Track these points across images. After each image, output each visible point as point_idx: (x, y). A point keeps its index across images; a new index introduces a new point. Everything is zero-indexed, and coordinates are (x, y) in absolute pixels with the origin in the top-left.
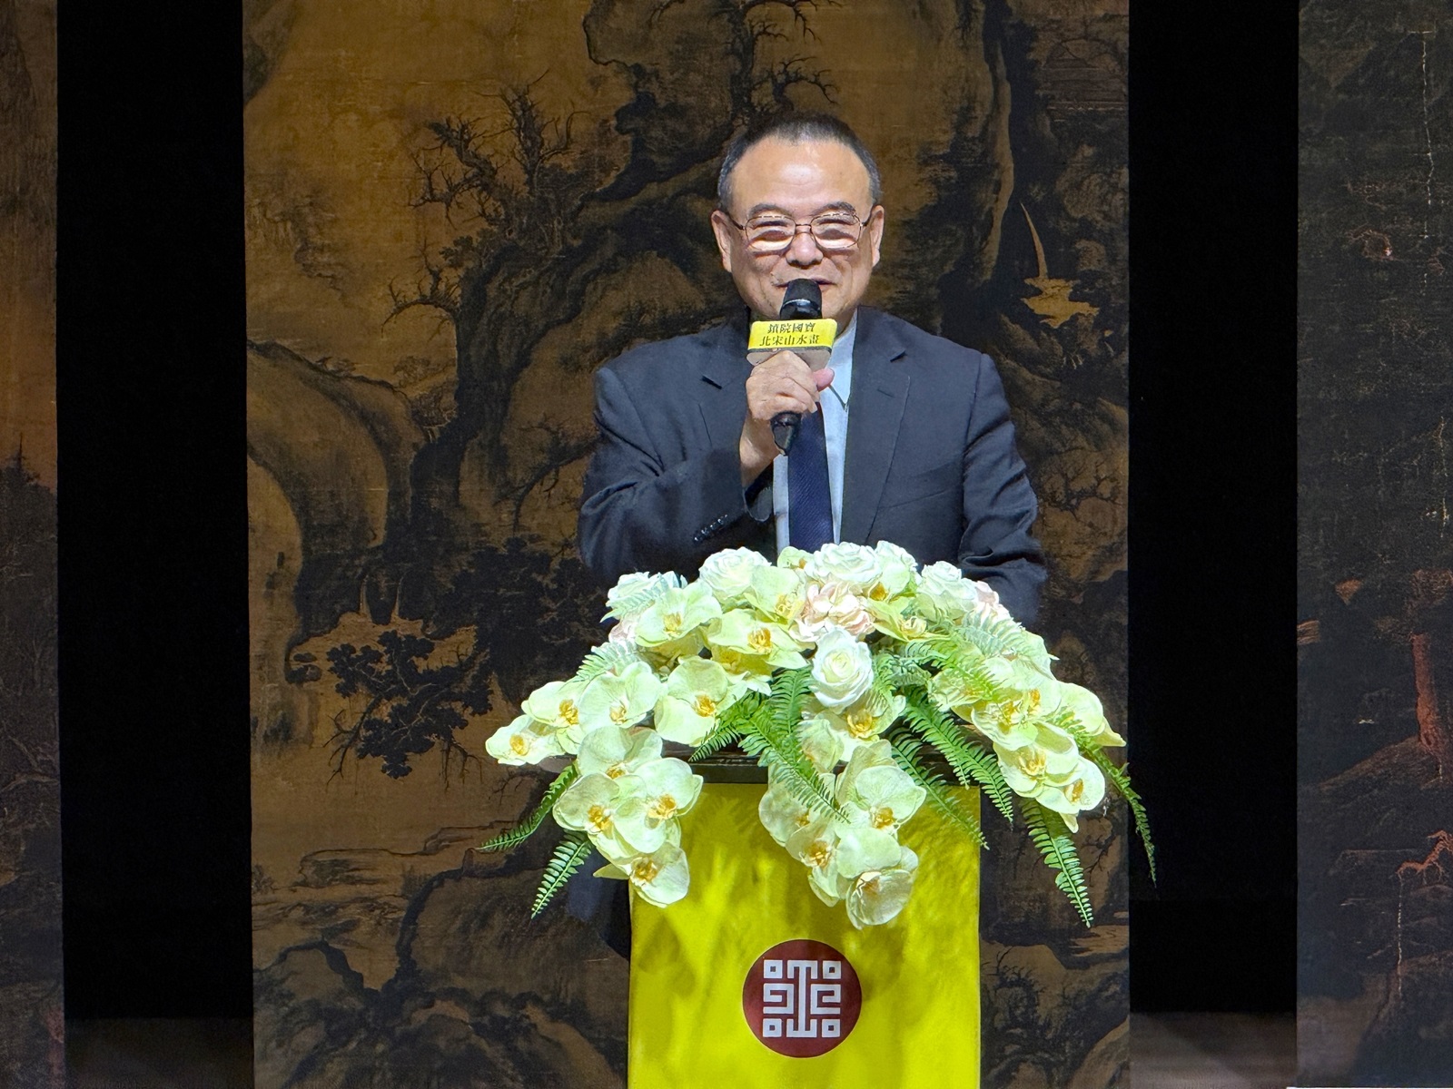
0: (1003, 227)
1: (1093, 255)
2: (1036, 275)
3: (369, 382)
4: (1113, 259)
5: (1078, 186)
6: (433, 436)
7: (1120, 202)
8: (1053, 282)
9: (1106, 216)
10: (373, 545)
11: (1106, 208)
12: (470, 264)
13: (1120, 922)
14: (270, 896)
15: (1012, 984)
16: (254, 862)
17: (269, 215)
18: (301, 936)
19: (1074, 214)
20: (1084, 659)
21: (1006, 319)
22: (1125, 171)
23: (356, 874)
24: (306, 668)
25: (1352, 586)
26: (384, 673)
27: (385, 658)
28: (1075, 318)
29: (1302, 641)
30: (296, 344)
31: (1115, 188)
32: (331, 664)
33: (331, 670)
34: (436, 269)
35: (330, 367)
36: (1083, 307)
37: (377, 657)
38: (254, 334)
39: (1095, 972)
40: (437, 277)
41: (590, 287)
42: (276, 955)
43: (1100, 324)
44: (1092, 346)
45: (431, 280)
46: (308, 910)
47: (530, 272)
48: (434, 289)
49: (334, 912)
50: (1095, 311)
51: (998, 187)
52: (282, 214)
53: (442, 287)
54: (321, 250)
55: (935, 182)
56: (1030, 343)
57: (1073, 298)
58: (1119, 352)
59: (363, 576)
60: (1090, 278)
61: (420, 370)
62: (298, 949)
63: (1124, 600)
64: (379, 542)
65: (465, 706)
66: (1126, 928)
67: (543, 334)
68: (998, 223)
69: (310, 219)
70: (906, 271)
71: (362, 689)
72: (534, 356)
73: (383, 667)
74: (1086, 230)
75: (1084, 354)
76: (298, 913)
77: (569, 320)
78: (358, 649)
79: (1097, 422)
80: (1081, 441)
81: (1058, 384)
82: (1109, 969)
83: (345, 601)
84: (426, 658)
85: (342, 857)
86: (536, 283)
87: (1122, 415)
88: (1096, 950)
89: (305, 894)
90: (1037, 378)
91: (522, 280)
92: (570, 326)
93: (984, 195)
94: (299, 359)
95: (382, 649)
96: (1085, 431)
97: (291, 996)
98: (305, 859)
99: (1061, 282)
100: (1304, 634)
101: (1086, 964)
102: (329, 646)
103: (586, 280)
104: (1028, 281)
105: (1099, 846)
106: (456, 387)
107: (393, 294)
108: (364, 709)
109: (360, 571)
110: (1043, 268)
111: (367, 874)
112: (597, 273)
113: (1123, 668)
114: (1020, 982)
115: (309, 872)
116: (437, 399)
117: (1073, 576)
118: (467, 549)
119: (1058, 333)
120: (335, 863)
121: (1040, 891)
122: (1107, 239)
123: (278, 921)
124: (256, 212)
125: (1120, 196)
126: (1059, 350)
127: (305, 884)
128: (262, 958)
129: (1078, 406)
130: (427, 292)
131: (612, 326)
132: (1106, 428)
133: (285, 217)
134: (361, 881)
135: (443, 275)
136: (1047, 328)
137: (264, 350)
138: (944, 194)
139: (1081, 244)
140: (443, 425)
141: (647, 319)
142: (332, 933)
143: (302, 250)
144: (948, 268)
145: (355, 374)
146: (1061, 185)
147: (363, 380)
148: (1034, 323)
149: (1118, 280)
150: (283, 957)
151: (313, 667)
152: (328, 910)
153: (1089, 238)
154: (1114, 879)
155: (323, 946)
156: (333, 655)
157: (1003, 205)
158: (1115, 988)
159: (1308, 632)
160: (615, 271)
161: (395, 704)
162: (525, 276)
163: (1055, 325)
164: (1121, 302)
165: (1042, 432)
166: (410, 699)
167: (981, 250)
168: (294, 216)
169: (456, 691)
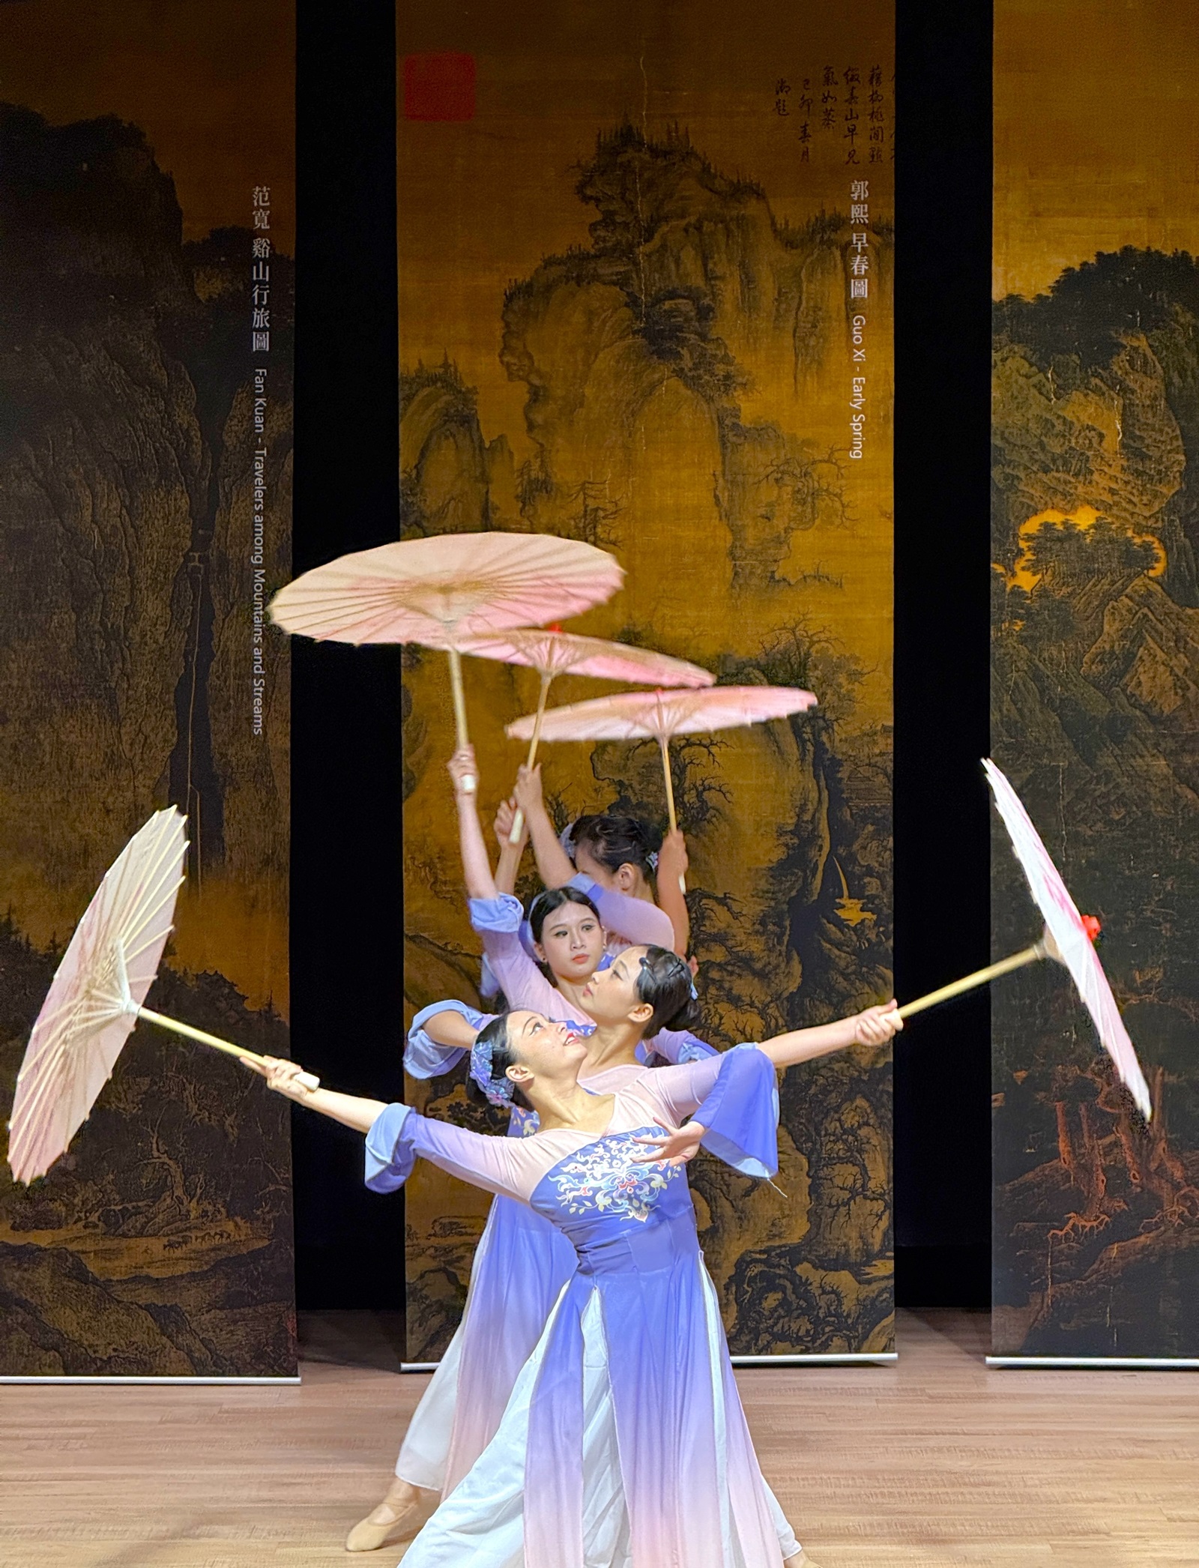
0: (824, 871)
1: (873, 886)
2: (841, 897)
3: (471, 956)
4: (884, 888)
5: (865, 848)
7: (888, 856)
8: (852, 901)
9: (881, 865)
11: (880, 859)
13: (889, 1258)
14: (415, 1242)
15: (829, 1293)
16: (406, 1222)
17: (416, 863)
18: (433, 1264)
19: (863, 863)
20: (869, 1111)
21: (825, 921)
22: (891, 839)
23: (463, 1230)
25: (1023, 1074)
26: (479, 1118)
27: (480, 1110)
28: (863, 921)
29: (994, 1105)
30: (430, 935)
31: (885, 849)
32: (450, 1113)
33: (449, 1116)
35: (449, 948)
36: (868, 915)
37: (475, 1109)
38: (408, 930)
39: (875, 1286)
42: (419, 1273)
43: (877, 924)
44: (873, 937)
46: (436, 1250)
49: (451, 1251)
50: (875, 917)
51: (821, 848)
52: (424, 863)
54: (445, 883)
55: (786, 845)
56: (839, 934)
57: (862, 910)
58: (887, 939)
60: (871, 899)
62: (432, 1271)
63: (891, 1077)
66: (892, 1262)
68: (821, 868)
69: (438, 866)
70: (770, 895)
73: (479, 1115)
74: (869, 872)
75: (868, 940)
76: (432, 1251)
78: (464, 1105)
79: (876, 979)
80: (867, 989)
81: (853, 957)
82: (884, 1284)
83: (458, 1078)
85: (455, 1220)
87: (889, 974)
88: (875, 1274)
89: (434, 1241)
90: (843, 955)
93: (813, 853)
94: (431, 943)
96: (869, 983)
97: (427, 1297)
98: (435, 1221)
99: (856, 901)
100: (996, 1100)
101: (869, 1282)
102: (448, 1103)
104: (837, 900)
105: (877, 1215)
110: (846, 893)
111: (469, 1230)
113: (890, 1116)
114: (833, 1292)
115: (437, 1229)
117: (863, 1065)
119: (855, 929)
120: (450, 1223)
121: (845, 1240)
122: (880, 877)
123: (420, 1255)
124: (409, 862)
125: (888, 852)
126: (855, 938)
127: (435, 1235)
128: (410, 1277)
129: (864, 969)
132: (880, 982)
134: (467, 1234)
136: (848, 927)
137: (412, 939)
138: (791, 852)
139: (867, 880)
142: (450, 1263)
143: (434, 883)
144: (794, 893)
145: (463, 952)
146: (855, 847)
147: (467, 955)
148: (840, 924)
149: (887, 900)
150: (422, 1276)
152: (448, 1251)
153: (871, 876)
154: (885, 1234)
155: (444, 1270)
156: (450, 1108)
157: (823, 859)
158: (886, 1295)
163: (852, 924)
164: (888, 911)
165: (845, 984)
167: (811, 883)
168: (429, 865)
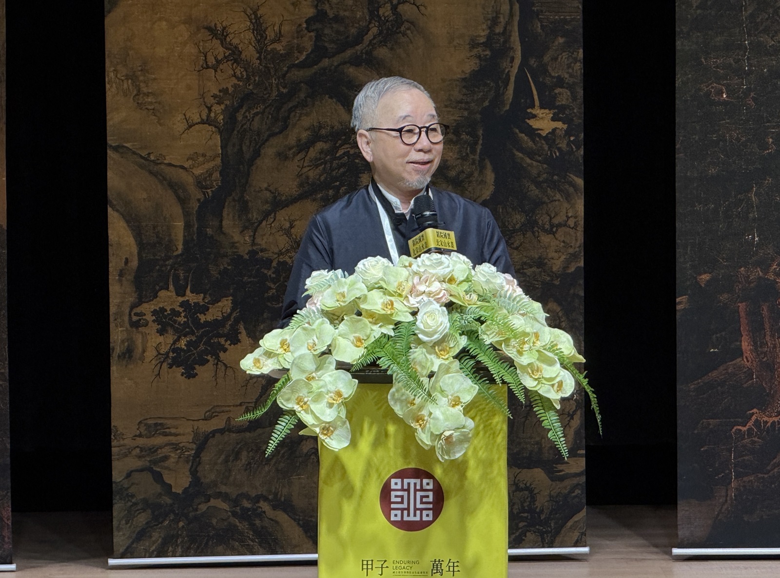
0: (515, 82)
1: (564, 96)
2: (533, 107)
3: (173, 166)
4: (574, 98)
5: (556, 59)
6: (208, 196)
7: (578, 67)
8: (543, 111)
9: (571, 76)
10: (175, 254)
11: (570, 71)
12: (228, 102)
13: (581, 456)
14: (122, 442)
15: (522, 490)
16: (113, 424)
17: (119, 76)
18: (139, 464)
19: (553, 74)
20: (560, 314)
21: (517, 131)
22: (581, 51)
23: (167, 430)
24: (140, 320)
25: (705, 277)
26: (182, 322)
27: (183, 314)
28: (554, 130)
29: (678, 307)
30: (134, 145)
31: (576, 60)
32: (154, 318)
33: (154, 321)
34: (209, 105)
35: (152, 158)
36: (559, 125)
37: (178, 314)
38: (111, 140)
39: (568, 483)
40: (210, 109)
41: (293, 114)
42: (125, 474)
43: (568, 133)
44: (563, 145)
45: (206, 110)
46: (142, 450)
47: (260, 107)
48: (208, 116)
49: (156, 451)
50: (565, 127)
51: (512, 60)
52: (127, 75)
53: (212, 115)
54: (147, 95)
55: (479, 57)
56: (530, 144)
57: (553, 119)
58: (578, 148)
59: (170, 270)
60: (562, 108)
61: (201, 159)
62: (137, 471)
63: (582, 282)
64: (180, 252)
65: (226, 341)
66: (584, 459)
67: (267, 140)
68: (513, 79)
69: (141, 78)
70: (463, 105)
71: (170, 331)
72: (263, 151)
73: (182, 319)
74: (560, 82)
75: (559, 149)
76: (138, 450)
77: (281, 132)
78: (168, 310)
79: (567, 187)
80: (558, 196)
81: (545, 166)
82: (575, 481)
83: (161, 284)
84: (205, 315)
85: (159, 422)
86: (263, 113)
87: (580, 182)
88: (567, 471)
89: (141, 441)
90: (535, 163)
91: (255, 111)
92: (281, 136)
93: (505, 64)
94: (134, 153)
95: (181, 310)
96: (560, 191)
97: (133, 496)
98: (140, 422)
99: (547, 111)
100: (680, 303)
101: (562, 479)
102: (153, 308)
103: (290, 111)
104: (529, 110)
105: (569, 414)
106: (220, 168)
107: (186, 119)
108: (172, 343)
109: (169, 267)
110: (537, 103)
111: (173, 431)
112: (296, 107)
113: (581, 319)
114: (527, 488)
115: (143, 429)
116: (211, 175)
117: (554, 269)
118: (227, 256)
119: (546, 138)
120: (156, 424)
121: (538, 439)
122: (571, 87)
123: (126, 456)
124: (112, 74)
125: (578, 64)
126: (546, 147)
127: (140, 436)
128: (117, 476)
129: (556, 177)
130: (205, 117)
131: (305, 135)
132: (571, 190)
133: (127, 77)
134: (170, 434)
135: (213, 108)
136: (540, 136)
137: (116, 149)
138: (483, 63)
139: (557, 91)
140: (213, 189)
141: (323, 132)
142: (155, 462)
143: (137, 95)
144: (486, 103)
145: (166, 162)
146: (546, 58)
147: (170, 165)
148: (532, 133)
149: (577, 110)
150: (129, 475)
151: (144, 320)
152: (153, 450)
153: (562, 87)
154: (577, 433)
155: (150, 470)
156: (155, 313)
157: (515, 70)
158: (578, 492)
159: (682, 302)
160: (307, 106)
161: (188, 339)
162: (257, 108)
163: (544, 134)
164: (579, 121)
165: (537, 192)
166: (196, 337)
167: (503, 94)
168: (132, 77)
169: (221, 332)
